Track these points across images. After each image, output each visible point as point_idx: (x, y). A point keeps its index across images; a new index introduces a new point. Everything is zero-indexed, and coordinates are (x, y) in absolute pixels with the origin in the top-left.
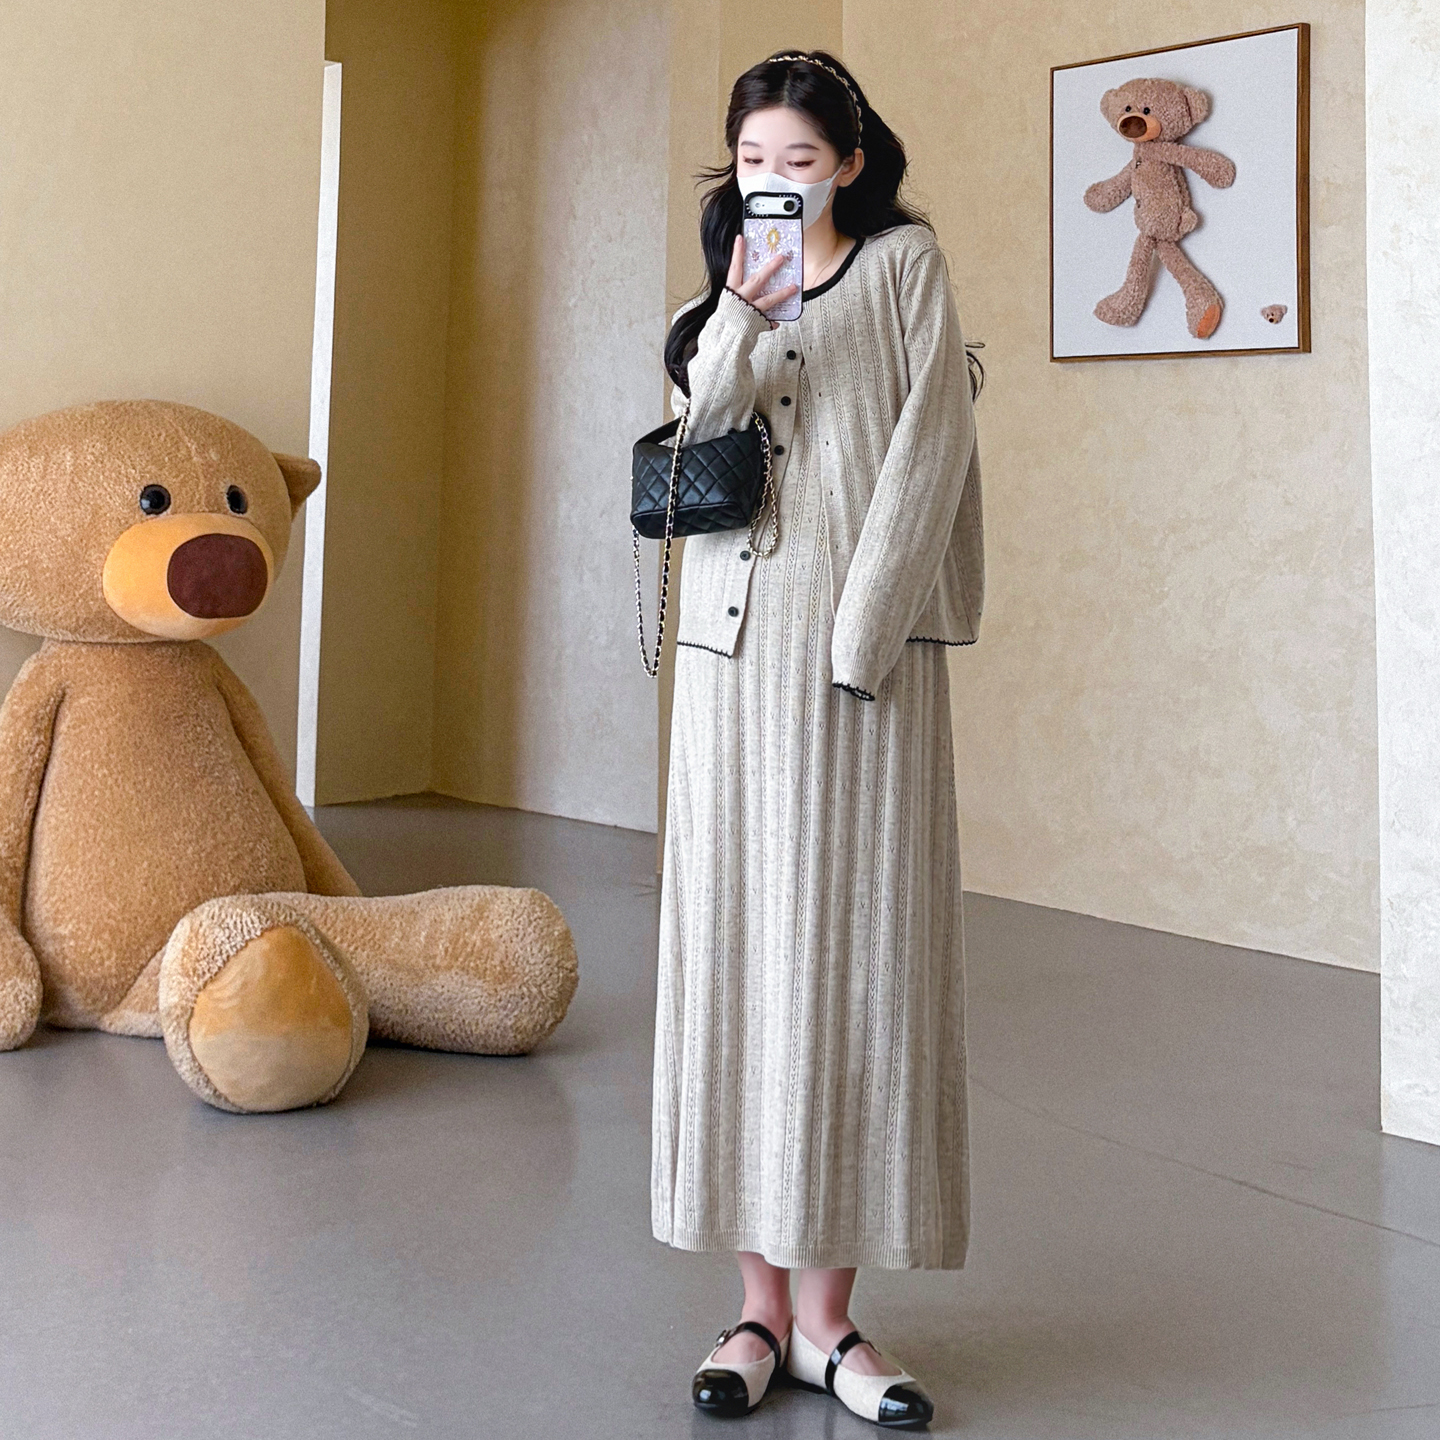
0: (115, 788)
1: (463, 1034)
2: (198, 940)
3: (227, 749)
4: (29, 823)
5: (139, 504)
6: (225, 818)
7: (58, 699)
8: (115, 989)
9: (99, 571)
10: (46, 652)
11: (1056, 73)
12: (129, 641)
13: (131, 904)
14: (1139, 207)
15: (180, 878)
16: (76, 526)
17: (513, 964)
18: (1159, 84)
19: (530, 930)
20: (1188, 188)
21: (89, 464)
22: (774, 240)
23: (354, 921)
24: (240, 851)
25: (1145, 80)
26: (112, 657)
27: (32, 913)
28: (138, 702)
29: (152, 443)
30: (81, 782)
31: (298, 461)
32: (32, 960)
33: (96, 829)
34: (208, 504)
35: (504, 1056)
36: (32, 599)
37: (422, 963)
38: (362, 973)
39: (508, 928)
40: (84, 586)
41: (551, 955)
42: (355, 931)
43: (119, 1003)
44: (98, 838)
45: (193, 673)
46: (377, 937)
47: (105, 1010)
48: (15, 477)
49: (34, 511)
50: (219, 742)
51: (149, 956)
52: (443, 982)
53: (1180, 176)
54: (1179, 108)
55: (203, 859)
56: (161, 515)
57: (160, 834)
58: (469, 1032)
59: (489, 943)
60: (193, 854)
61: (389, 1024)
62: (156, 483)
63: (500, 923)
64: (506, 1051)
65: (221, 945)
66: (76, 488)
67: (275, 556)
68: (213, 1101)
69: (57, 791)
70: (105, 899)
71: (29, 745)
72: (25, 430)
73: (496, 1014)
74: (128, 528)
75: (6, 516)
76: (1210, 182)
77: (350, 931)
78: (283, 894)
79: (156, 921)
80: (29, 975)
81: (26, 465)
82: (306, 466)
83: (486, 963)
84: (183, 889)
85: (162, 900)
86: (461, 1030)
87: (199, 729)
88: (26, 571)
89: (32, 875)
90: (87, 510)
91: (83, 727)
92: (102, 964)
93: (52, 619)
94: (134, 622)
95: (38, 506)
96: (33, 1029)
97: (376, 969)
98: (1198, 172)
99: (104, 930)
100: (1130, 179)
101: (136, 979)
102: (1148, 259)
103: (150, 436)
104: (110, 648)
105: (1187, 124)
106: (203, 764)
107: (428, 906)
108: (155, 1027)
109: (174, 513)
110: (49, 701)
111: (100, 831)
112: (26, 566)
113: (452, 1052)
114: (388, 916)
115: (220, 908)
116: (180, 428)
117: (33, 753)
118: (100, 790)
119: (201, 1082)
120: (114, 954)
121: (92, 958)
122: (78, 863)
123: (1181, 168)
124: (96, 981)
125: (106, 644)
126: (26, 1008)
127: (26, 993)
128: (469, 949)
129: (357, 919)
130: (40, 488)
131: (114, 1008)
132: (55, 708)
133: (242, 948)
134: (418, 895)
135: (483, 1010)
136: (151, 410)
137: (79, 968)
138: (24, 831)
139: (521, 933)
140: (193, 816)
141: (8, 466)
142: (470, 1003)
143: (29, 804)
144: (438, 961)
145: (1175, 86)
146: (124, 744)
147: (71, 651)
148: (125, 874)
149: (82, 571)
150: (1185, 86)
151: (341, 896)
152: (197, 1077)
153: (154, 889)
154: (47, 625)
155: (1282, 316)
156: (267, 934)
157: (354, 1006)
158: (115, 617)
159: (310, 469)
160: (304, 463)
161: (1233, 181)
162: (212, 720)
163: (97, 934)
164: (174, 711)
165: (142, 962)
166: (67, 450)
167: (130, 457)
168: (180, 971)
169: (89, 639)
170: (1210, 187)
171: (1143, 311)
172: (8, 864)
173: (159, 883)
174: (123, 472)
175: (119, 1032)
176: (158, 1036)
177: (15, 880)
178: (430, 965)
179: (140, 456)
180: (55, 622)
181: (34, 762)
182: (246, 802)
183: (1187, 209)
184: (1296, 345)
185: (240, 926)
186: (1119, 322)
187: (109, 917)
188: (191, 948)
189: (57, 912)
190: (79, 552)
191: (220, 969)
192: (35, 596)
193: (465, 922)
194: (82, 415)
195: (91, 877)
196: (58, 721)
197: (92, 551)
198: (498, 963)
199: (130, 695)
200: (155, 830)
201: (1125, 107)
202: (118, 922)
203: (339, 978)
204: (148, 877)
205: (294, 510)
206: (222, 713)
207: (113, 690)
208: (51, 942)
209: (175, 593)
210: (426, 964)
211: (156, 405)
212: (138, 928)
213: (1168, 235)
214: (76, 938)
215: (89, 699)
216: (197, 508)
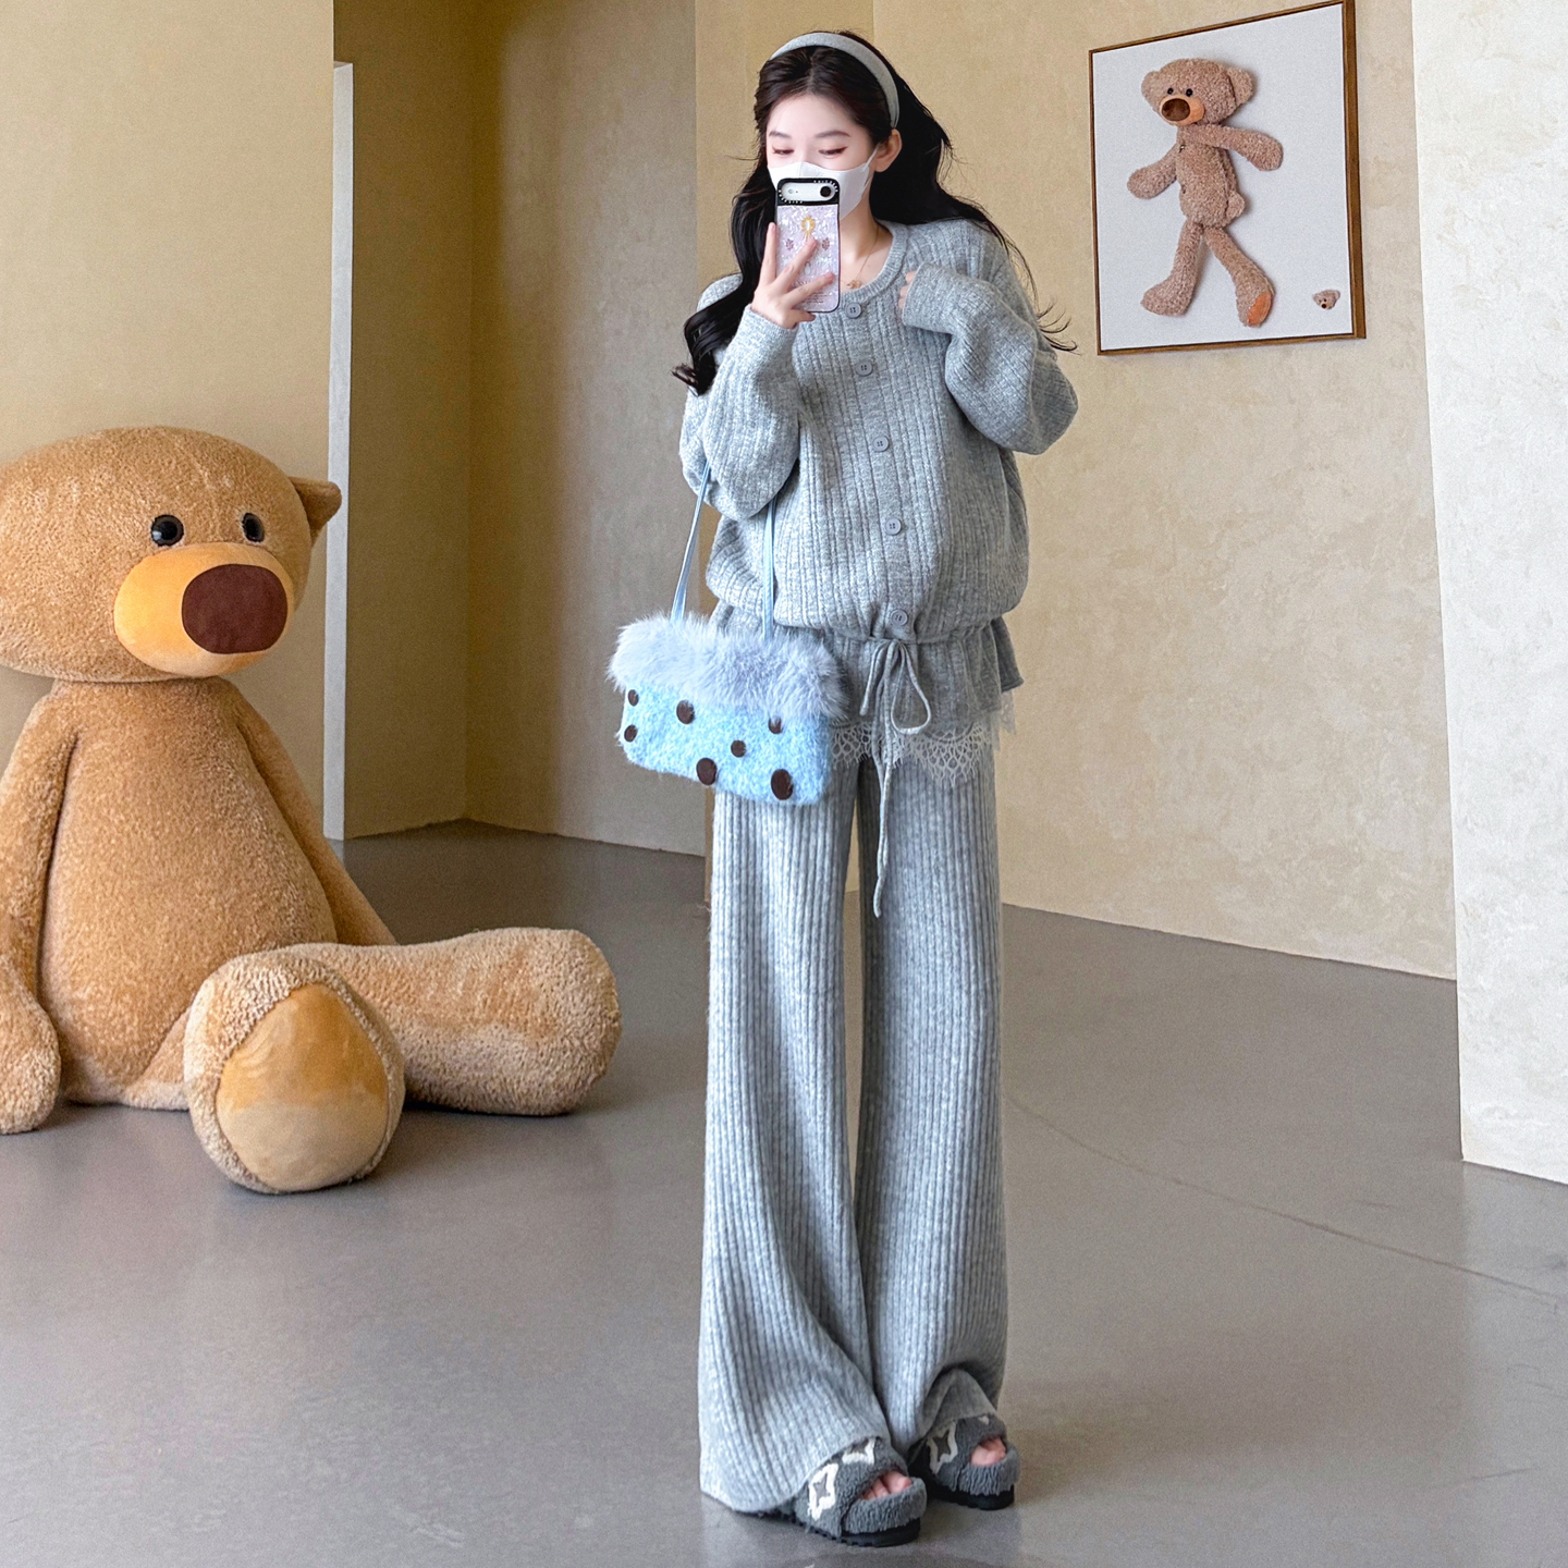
0: (132, 834)
1: (505, 1093)
2: (223, 1004)
3: (249, 790)
4: (43, 877)
5: (150, 536)
6: (249, 864)
7: (70, 745)
8: (139, 1058)
9: (110, 608)
10: (56, 694)
11: (1094, 55)
12: (143, 680)
13: (153, 962)
14: (1184, 192)
15: (203, 933)
16: (85, 562)
17: (555, 1015)
18: (1201, 64)
19: (572, 976)
20: (1234, 171)
21: (96, 496)
22: (808, 227)
23: (387, 974)
24: (265, 900)
25: (1187, 61)
26: (126, 697)
27: (48, 978)
28: (154, 745)
29: (163, 471)
30: (96, 830)
31: (316, 485)
32: (49, 1029)
33: (113, 881)
34: (223, 533)
35: (547, 1116)
36: (40, 639)
37: (460, 1017)
38: (397, 1030)
39: (547, 975)
40: (95, 623)
41: (594, 1005)
42: (388, 984)
43: (142, 1073)
44: (116, 891)
45: (211, 712)
46: (412, 989)
47: (127, 1083)
48: (19, 511)
49: (40, 547)
50: (240, 783)
51: (173, 1018)
52: (482, 1037)
53: (1225, 159)
54: (1222, 88)
55: (227, 911)
56: (174, 546)
57: (181, 884)
58: (510, 1091)
59: (529, 994)
60: (216, 905)
61: (427, 1084)
62: (167, 513)
63: (539, 970)
64: (548, 1111)
65: (247, 1009)
66: (83, 522)
67: (295, 583)
69: (71, 841)
70: (124, 957)
71: (41, 791)
72: (29, 461)
73: (537, 1072)
74: (140, 561)
75: (10, 553)
76: (1256, 165)
77: (384, 982)
78: (313, 945)
79: (180, 980)
80: (46, 1047)
81: (29, 498)
82: (325, 490)
83: (526, 1014)
84: (206, 944)
85: (184, 957)
86: (502, 1089)
87: (219, 769)
88: (33, 610)
89: (47, 935)
90: (95, 544)
91: (97, 771)
92: (124, 1029)
93: (61, 659)
94: (148, 660)
95: (43, 542)
96: (52, 1107)
97: (411, 1025)
98: (1242, 153)
99: (124, 993)
100: (1174, 164)
101: (159, 1045)
102: (1195, 246)
103: (160, 464)
104: (124, 688)
105: (1231, 105)
106: (225, 804)
107: (463, 953)
108: (181, 1098)
109: (187, 543)
110: (61, 747)
111: (118, 883)
113: (494, 1114)
114: (422, 967)
115: (245, 968)
116: (190, 455)
117: (46, 799)
118: (118, 839)
119: (231, 1162)
120: (136, 1019)
121: (113, 1023)
123: (1227, 151)
124: (117, 1050)
125: (119, 683)
126: (44, 1085)
127: (44, 1067)
128: (508, 1000)
129: (390, 971)
130: (44, 523)
131: (137, 1079)
132: (67, 755)
133: (269, 1010)
134: (454, 941)
135: (525, 1067)
136: (160, 437)
137: (99, 1034)
138: (38, 886)
139: (562, 980)
140: (216, 863)
141: (11, 500)
142: (511, 1058)
143: (42, 856)
144: (476, 1014)
145: (1217, 66)
146: (141, 786)
147: (83, 692)
148: (145, 930)
149: (92, 608)
150: (1228, 67)
151: (372, 944)
152: (225, 1156)
153: (177, 944)
154: (56, 666)
155: (1335, 301)
156: (295, 994)
157: (390, 1068)
158: (128, 656)
159: (328, 492)
160: (321, 487)
161: (1280, 163)
162: (233, 761)
164: (192, 754)
165: (166, 1025)
166: (72, 482)
167: (139, 486)
168: (205, 1039)
169: (102, 679)
170: (1257, 170)
171: (1191, 301)
172: (21, 923)
173: (181, 939)
174: (132, 503)
175: (143, 1104)
176: (185, 1108)
177: (30, 941)
178: (468, 1019)
179: (150, 485)
180: (64, 662)
181: (47, 809)
182: (271, 846)
183: (1234, 193)
184: (1351, 331)
185: (266, 986)
186: (1167, 312)
187: (130, 977)
188: (216, 1011)
189: (74, 974)
190: (89, 588)
191: (247, 1034)
192: (43, 636)
193: (504, 969)
194: (87, 444)
195: (110, 935)
196: (70, 768)
197: (101, 587)
198: (539, 1015)
199: (145, 738)
200: (174, 880)
201: (1167, 89)
202: (139, 983)
203: (373, 1040)
204: (170, 932)
205: (314, 535)
206: (243, 754)
207: (128, 733)
208: (69, 1008)
209: (190, 628)
210: (464, 1019)
211: (165, 432)
212: (160, 988)
213: (1215, 220)
214: (96, 1002)
215: (103, 744)
216: (211, 538)
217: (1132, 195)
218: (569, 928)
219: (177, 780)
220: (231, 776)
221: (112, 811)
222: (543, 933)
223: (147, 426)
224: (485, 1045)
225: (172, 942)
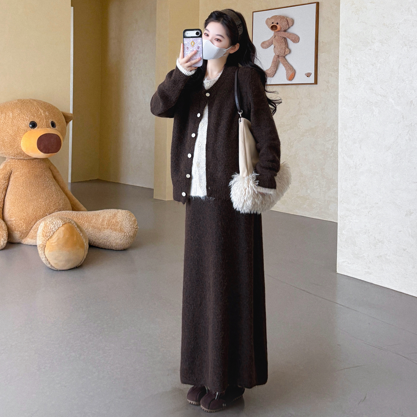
0: (25, 191)
1: (111, 245)
2: (46, 227)
3: (52, 182)
4: (3, 198)
5: (29, 127)
6: (52, 196)
7: (10, 173)
8: (25, 233)
9: (20, 142)
10: (7, 161)
11: (254, 13)
12: (28, 158)
13: (29, 214)
14: (275, 48)
15: (41, 209)
16: (14, 131)
17: (123, 227)
18: (281, 17)
19: (127, 219)
20: (287, 43)
21: (16, 116)
25: (277, 16)
26: (23, 162)
27: (5, 216)
28: (30, 173)
29: (32, 111)
30: (16, 190)
31: (67, 114)
32: (5, 226)
33: (20, 199)
34: (46, 126)
39: (121, 219)
40: (16, 146)
41: (132, 225)
42: (84, 219)
43: (26, 236)
44: (21, 202)
46: (90, 220)
47: (22, 238)
50: (50, 181)
52: (106, 232)
53: (285, 40)
54: (286, 23)
56: (35, 129)
59: (117, 222)
62: (33, 121)
63: (119, 218)
64: (121, 249)
66: (13, 122)
67: (63, 138)
68: (51, 267)
70: (22, 213)
71: (3, 183)
73: (118, 240)
74: (27, 132)
76: (293, 42)
77: (83, 219)
83: (116, 227)
84: (41, 211)
87: (45, 178)
90: (16, 127)
91: (16, 179)
92: (22, 227)
93: (8, 154)
94: (29, 155)
95: (4, 126)
97: (89, 228)
98: (289, 39)
99: (22, 219)
100: (273, 41)
101: (30, 230)
102: (276, 61)
103: (31, 109)
104: (23, 160)
105: (287, 27)
107: (102, 214)
109: (38, 128)
110: (8, 173)
111: (21, 200)
112: (1, 141)
114: (92, 216)
116: (38, 106)
118: (21, 192)
119: (48, 263)
120: (25, 224)
121: (19, 225)
122: (16, 206)
123: (285, 38)
125: (22, 159)
127: (4, 235)
128: (112, 223)
129: (85, 216)
130: (4, 122)
131: (25, 238)
132: (9, 175)
134: (99, 211)
137: (16, 228)
139: (124, 220)
140: (44, 196)
142: (112, 237)
144: (105, 226)
145: (284, 17)
146: (27, 182)
147: (13, 161)
148: (27, 208)
149: (16, 142)
150: (287, 17)
152: (47, 262)
155: (310, 75)
156: (64, 225)
157: (85, 242)
158: (24, 153)
159: (70, 116)
160: (69, 114)
161: (299, 41)
162: (48, 176)
164: (39, 175)
166: (10, 112)
167: (26, 114)
168: (42, 236)
169: (18, 158)
170: (293, 43)
171: (275, 74)
174: (25, 118)
175: (26, 244)
179: (29, 114)
180: (9, 154)
181: (4, 186)
182: (57, 193)
183: (287, 48)
184: (314, 83)
185: (57, 223)
186: (269, 76)
187: (23, 216)
188: (45, 229)
189: (11, 216)
190: (15, 138)
191: (52, 235)
192: (4, 148)
193: (111, 217)
194: (14, 103)
195: (19, 209)
196: (10, 178)
197: (18, 137)
198: (119, 227)
199: (28, 172)
201: (272, 22)
203: (82, 236)
204: (33, 209)
205: (67, 125)
206: (51, 175)
207: (24, 170)
208: (9, 221)
209: (39, 148)
210: (102, 227)
211: (32, 100)
212: (31, 218)
213: (282, 55)
214: (15, 221)
215: (18, 173)
216: (44, 127)
218: (127, 210)
219: (35, 181)
220: (48, 180)
221: (20, 187)
222: (120, 211)
223: (28, 99)
224: (107, 234)
225: (34, 210)
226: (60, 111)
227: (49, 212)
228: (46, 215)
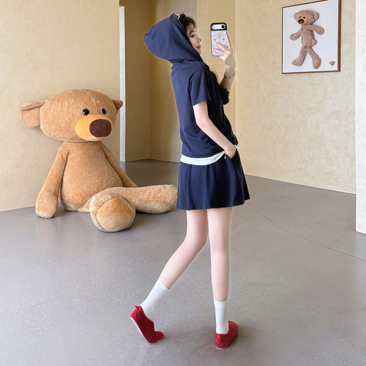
0: (80, 170)
3: (104, 162)
4: (62, 177)
5: (82, 113)
6: (104, 174)
7: (68, 154)
8: (81, 204)
9: (75, 127)
10: (64, 144)
11: (283, 8)
12: (82, 141)
13: (84, 190)
14: (302, 39)
15: (95, 185)
16: (69, 118)
18: (307, 11)
19: (170, 192)
20: (313, 35)
21: (71, 105)
23: (132, 192)
24: (107, 180)
25: (304, 10)
26: (79, 145)
29: (85, 99)
30: (73, 169)
31: (117, 101)
34: (98, 113)
36: (60, 133)
37: (147, 200)
40: (72, 131)
42: (133, 194)
43: (82, 207)
44: (77, 179)
46: (137, 195)
47: (79, 208)
48: (55, 108)
50: (102, 161)
53: (312, 32)
54: (311, 17)
56: (88, 115)
59: (161, 196)
62: (86, 109)
65: (102, 201)
66: (69, 110)
68: (102, 230)
70: (78, 189)
72: (57, 97)
74: (81, 118)
76: (318, 33)
77: (132, 194)
78: (117, 187)
81: (57, 105)
83: (161, 199)
84: (95, 187)
87: (98, 159)
90: (71, 115)
91: (73, 159)
92: (78, 200)
94: (83, 138)
95: (60, 114)
98: (315, 31)
99: (78, 195)
100: (300, 33)
101: (85, 203)
102: (304, 51)
103: (84, 98)
105: (313, 20)
107: (148, 190)
109: (90, 115)
110: (66, 154)
111: (77, 178)
112: (59, 127)
114: (139, 191)
116: (91, 96)
118: (77, 171)
119: (99, 226)
121: (76, 200)
122: (73, 184)
123: (312, 30)
124: (77, 203)
125: (77, 142)
130: (60, 110)
132: (67, 156)
133: (107, 202)
140: (97, 174)
141: (53, 105)
144: (150, 199)
145: (310, 12)
146: (82, 162)
148: (82, 185)
149: (71, 127)
150: (313, 12)
153: (89, 187)
154: (64, 139)
155: (334, 63)
156: (112, 199)
157: (132, 210)
158: (79, 137)
159: (120, 102)
160: (119, 101)
161: (324, 33)
162: (101, 157)
163: (77, 196)
164: (93, 156)
166: (66, 101)
167: (80, 103)
169: (74, 141)
170: (318, 34)
171: (303, 63)
174: (79, 106)
179: (82, 103)
180: (66, 138)
181: (63, 166)
182: (109, 171)
183: (313, 40)
184: (337, 70)
186: (297, 65)
187: (79, 192)
189: (68, 192)
190: (70, 124)
191: (102, 205)
193: (157, 192)
194: (69, 93)
195: (75, 186)
196: (68, 159)
197: (73, 123)
199: (83, 153)
200: (89, 177)
201: (299, 17)
202: (81, 193)
204: (88, 185)
205: (117, 112)
206: (103, 155)
207: (79, 152)
208: (67, 197)
209: (91, 132)
211: (85, 91)
212: (86, 194)
213: (309, 46)
214: (72, 196)
215: (74, 154)
216: (95, 114)
217: (291, 40)
219: (89, 161)
220: (100, 160)
225: (88, 187)
226: (110, 99)
227: (102, 189)
228: (100, 191)
